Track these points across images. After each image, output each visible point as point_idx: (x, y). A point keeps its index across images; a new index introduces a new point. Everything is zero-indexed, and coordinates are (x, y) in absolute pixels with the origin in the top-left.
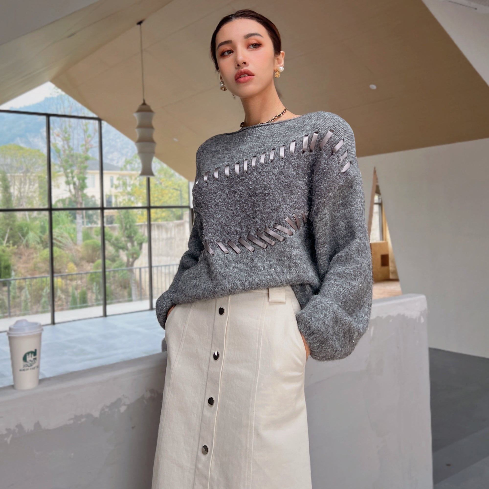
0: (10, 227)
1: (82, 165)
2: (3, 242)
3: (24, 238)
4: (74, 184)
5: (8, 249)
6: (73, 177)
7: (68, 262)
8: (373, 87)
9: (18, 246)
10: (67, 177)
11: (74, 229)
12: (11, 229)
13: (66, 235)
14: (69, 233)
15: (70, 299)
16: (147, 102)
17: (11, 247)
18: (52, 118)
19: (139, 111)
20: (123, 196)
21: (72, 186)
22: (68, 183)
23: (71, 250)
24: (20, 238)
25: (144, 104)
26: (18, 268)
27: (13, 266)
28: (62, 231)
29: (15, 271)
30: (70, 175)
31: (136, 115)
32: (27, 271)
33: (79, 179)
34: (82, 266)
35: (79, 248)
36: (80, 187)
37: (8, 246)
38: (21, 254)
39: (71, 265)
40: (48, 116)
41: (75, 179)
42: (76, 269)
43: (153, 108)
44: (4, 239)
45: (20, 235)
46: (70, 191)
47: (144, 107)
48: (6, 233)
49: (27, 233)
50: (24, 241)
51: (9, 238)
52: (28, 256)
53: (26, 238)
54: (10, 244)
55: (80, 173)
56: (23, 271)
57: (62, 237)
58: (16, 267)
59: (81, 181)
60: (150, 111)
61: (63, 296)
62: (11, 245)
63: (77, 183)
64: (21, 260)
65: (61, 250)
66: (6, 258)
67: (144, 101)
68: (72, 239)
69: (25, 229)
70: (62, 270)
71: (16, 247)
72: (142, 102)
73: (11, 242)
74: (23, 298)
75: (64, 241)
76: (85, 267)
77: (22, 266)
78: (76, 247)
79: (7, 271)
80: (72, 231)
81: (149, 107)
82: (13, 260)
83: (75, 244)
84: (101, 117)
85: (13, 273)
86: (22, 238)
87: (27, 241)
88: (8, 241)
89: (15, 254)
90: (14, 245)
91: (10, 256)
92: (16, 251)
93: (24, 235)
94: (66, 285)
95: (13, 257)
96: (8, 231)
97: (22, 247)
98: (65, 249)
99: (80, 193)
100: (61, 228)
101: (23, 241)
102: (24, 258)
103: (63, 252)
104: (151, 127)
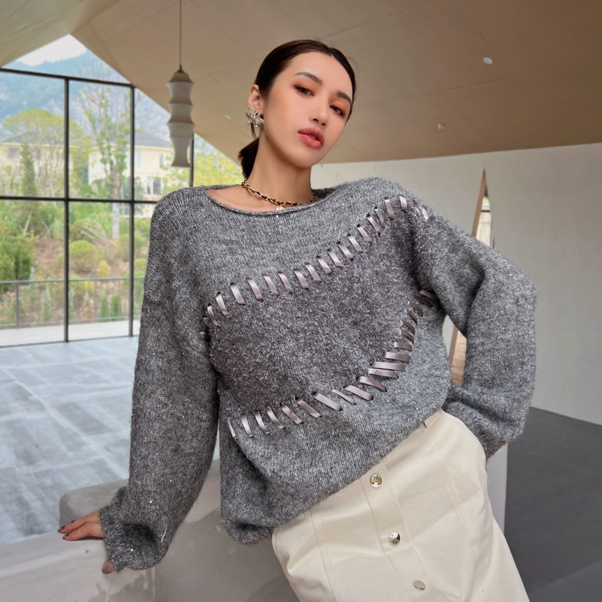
0: (31, 212)
1: (122, 139)
2: (22, 230)
3: (49, 227)
4: (111, 163)
5: (28, 240)
6: (110, 155)
7: (100, 260)
8: (488, 61)
9: (40, 237)
10: (103, 153)
11: (110, 219)
12: (33, 215)
13: (99, 226)
14: (103, 225)
15: (100, 305)
16: (184, 69)
17: (32, 238)
18: (71, 82)
19: (174, 80)
20: (173, 180)
21: (108, 166)
22: (104, 161)
23: (104, 245)
24: (44, 227)
25: (181, 71)
26: (40, 263)
27: (34, 260)
28: (95, 220)
29: (35, 266)
30: (106, 152)
31: (169, 86)
32: (51, 268)
33: (117, 157)
34: (117, 265)
35: (114, 243)
36: (118, 168)
37: (29, 236)
38: (44, 246)
39: (104, 264)
40: (67, 79)
41: (113, 157)
42: (109, 268)
43: (192, 77)
44: (24, 227)
45: (44, 223)
46: (106, 171)
47: (180, 75)
48: (27, 219)
49: (53, 221)
50: (49, 231)
51: (29, 226)
52: (53, 249)
53: (51, 227)
54: (30, 233)
55: (119, 150)
56: (45, 267)
57: (94, 228)
58: (37, 262)
59: (119, 160)
60: (188, 81)
61: (92, 301)
62: (32, 235)
63: (115, 162)
64: (44, 254)
65: (91, 244)
66: (25, 250)
67: (181, 66)
68: (107, 232)
69: (50, 216)
70: (93, 269)
71: (38, 237)
72: (178, 68)
73: (32, 231)
74: (43, 300)
75: (96, 233)
76: (120, 267)
77: (44, 260)
78: (111, 242)
79: (26, 266)
80: (106, 221)
81: (187, 75)
82: (33, 254)
83: (110, 237)
84: (134, 84)
85: (33, 270)
86: (46, 227)
87: (52, 231)
88: (29, 230)
89: (37, 245)
90: (36, 234)
91: (31, 248)
92: (38, 242)
93: (48, 224)
94: (96, 287)
95: (35, 249)
96: (30, 217)
97: (45, 237)
98: (97, 243)
99: (118, 175)
100: (94, 217)
101: (46, 230)
102: (47, 251)
103: (94, 247)
104: (188, 103)
